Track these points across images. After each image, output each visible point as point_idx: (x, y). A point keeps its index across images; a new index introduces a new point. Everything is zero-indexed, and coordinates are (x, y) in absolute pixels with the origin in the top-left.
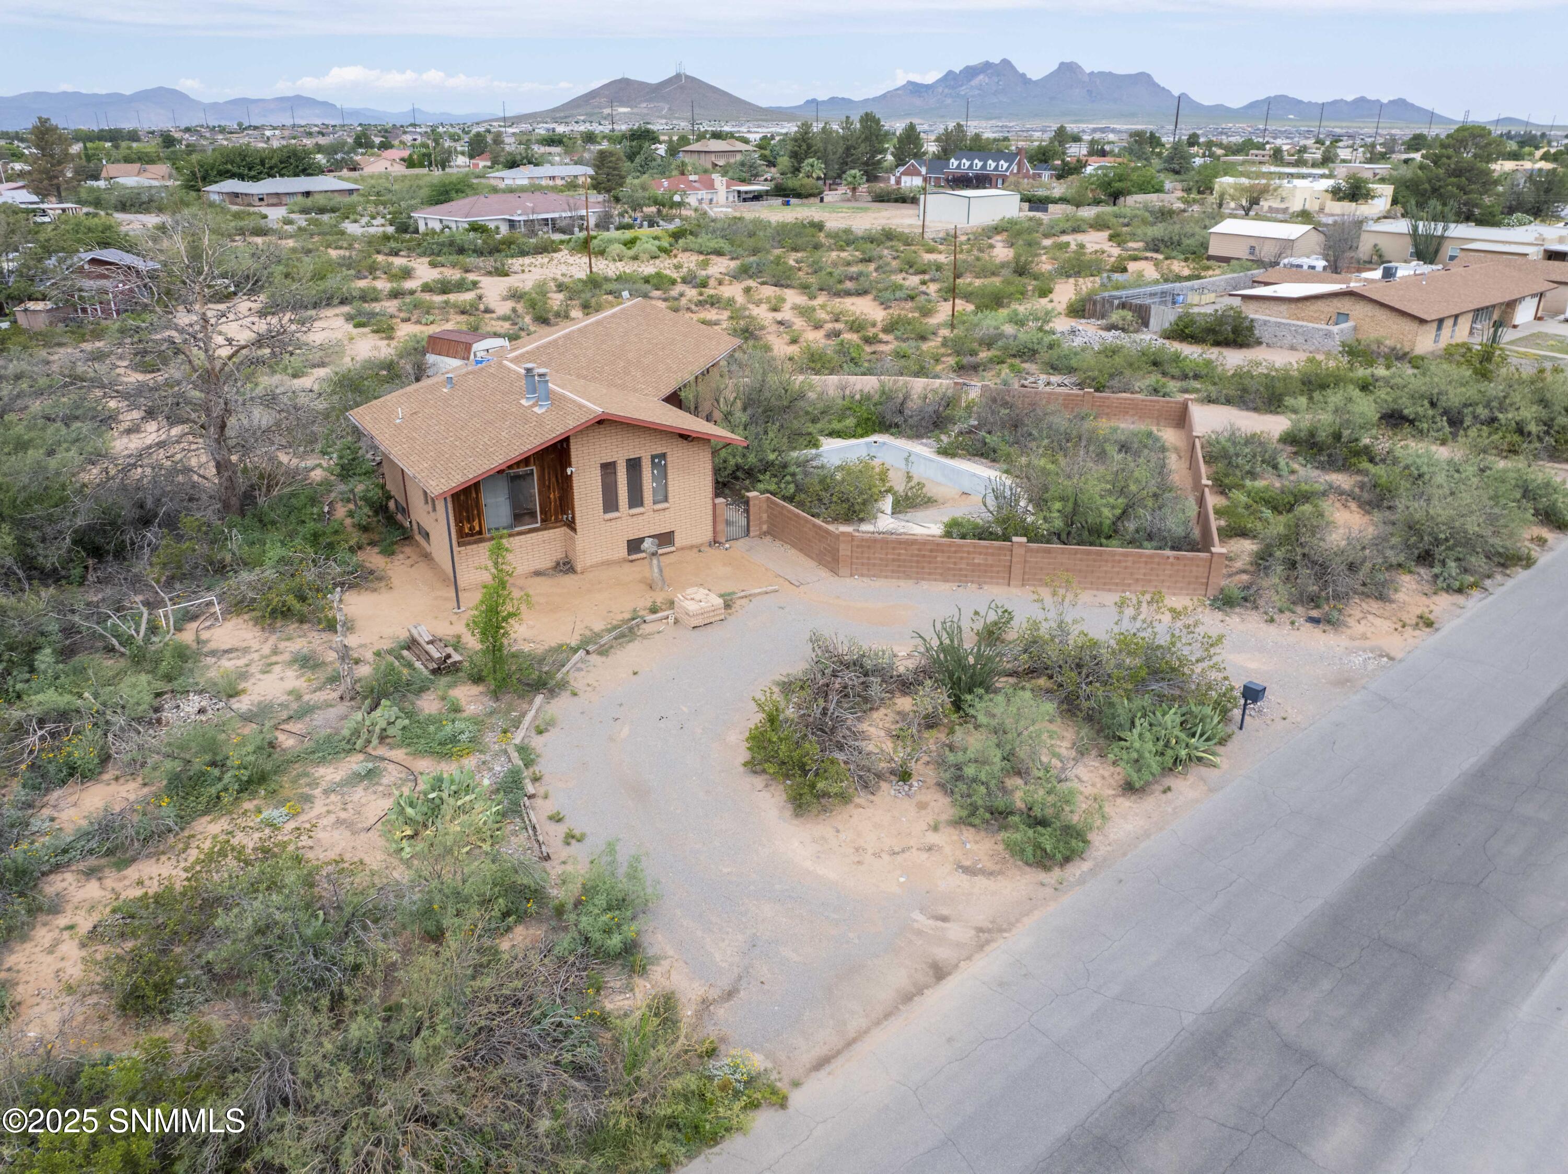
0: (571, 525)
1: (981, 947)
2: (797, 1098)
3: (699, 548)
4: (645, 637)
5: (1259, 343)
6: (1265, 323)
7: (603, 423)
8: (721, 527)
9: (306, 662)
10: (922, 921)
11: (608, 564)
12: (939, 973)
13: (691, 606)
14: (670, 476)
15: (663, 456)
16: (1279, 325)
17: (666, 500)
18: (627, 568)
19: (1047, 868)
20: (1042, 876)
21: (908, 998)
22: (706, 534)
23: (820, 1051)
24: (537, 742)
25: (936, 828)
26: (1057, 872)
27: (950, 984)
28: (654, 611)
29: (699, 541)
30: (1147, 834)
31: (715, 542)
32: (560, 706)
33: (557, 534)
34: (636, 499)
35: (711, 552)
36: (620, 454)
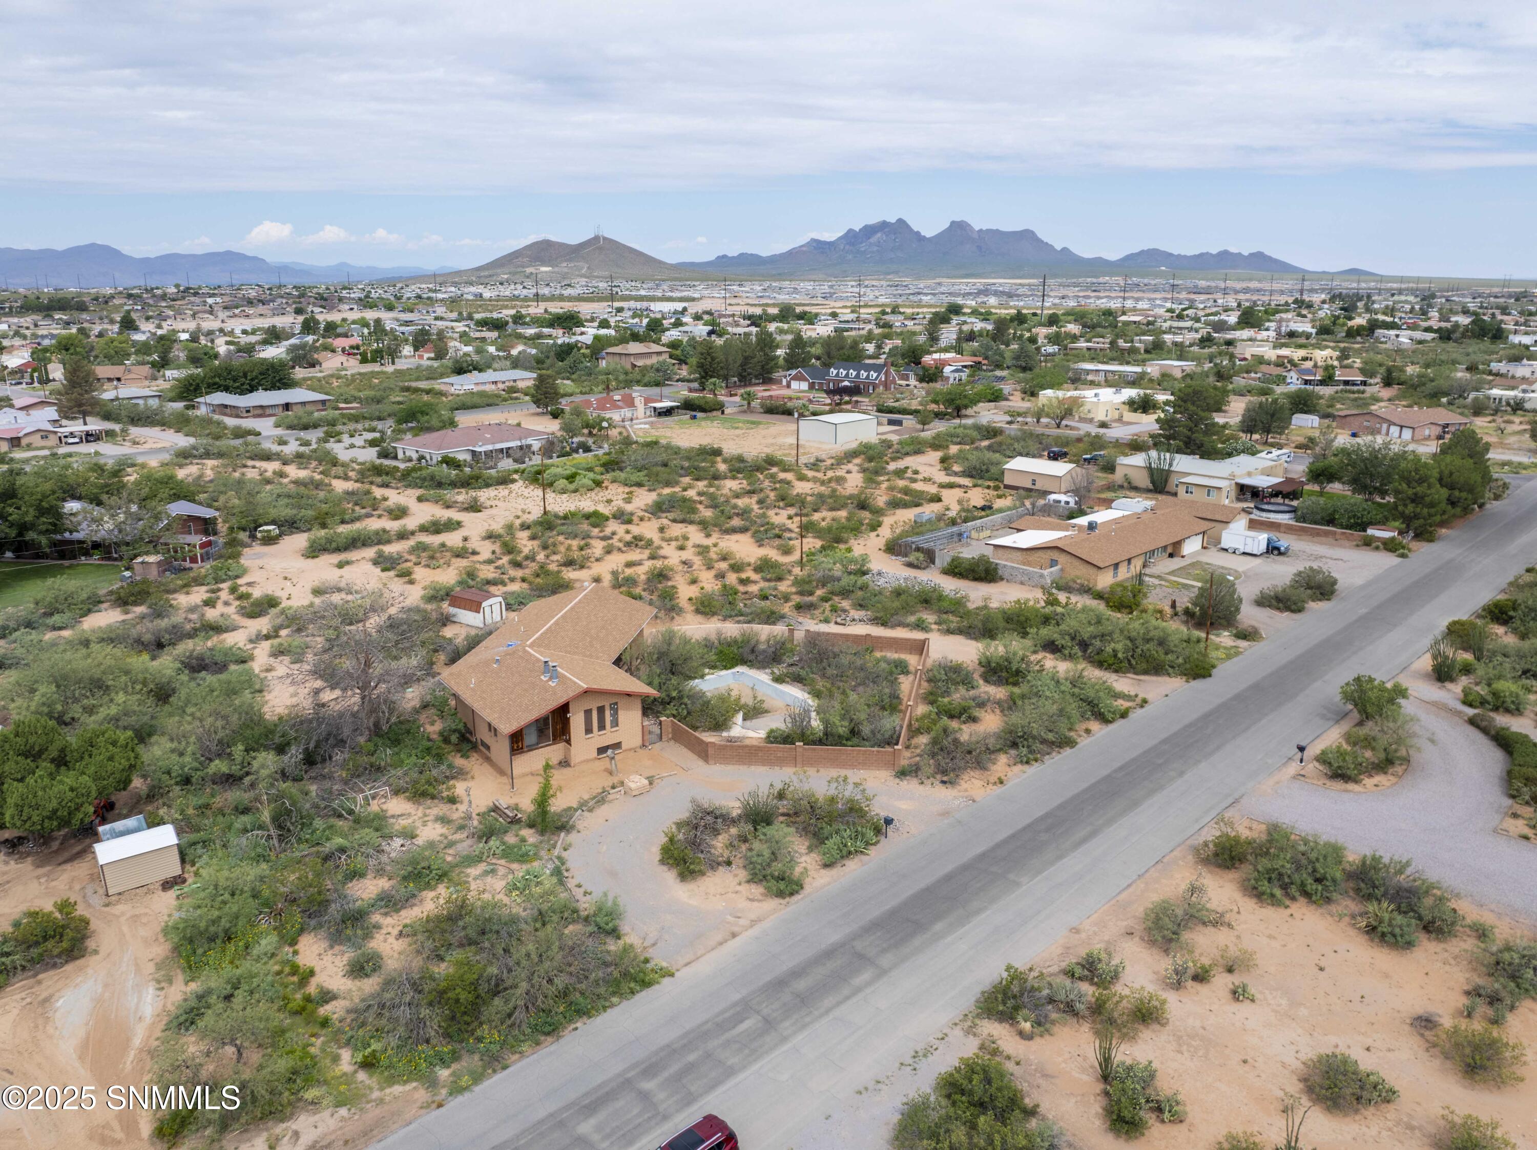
0: (568, 742)
1: (752, 926)
2: (677, 974)
3: (634, 750)
4: (610, 802)
5: (1002, 579)
6: (1005, 566)
7: (587, 692)
8: (646, 738)
9: (443, 820)
10: (730, 918)
11: (587, 761)
12: (734, 935)
13: (633, 785)
14: (620, 712)
15: (616, 704)
16: (1013, 568)
17: (617, 725)
18: (597, 763)
19: (784, 898)
20: (782, 901)
21: (721, 944)
22: (638, 741)
23: (687, 960)
24: (565, 855)
25: (740, 884)
26: (787, 899)
27: (737, 939)
28: (613, 787)
29: (633, 746)
30: (829, 884)
31: (644, 745)
32: (573, 837)
33: (561, 746)
34: (602, 727)
35: (641, 751)
36: (594, 705)
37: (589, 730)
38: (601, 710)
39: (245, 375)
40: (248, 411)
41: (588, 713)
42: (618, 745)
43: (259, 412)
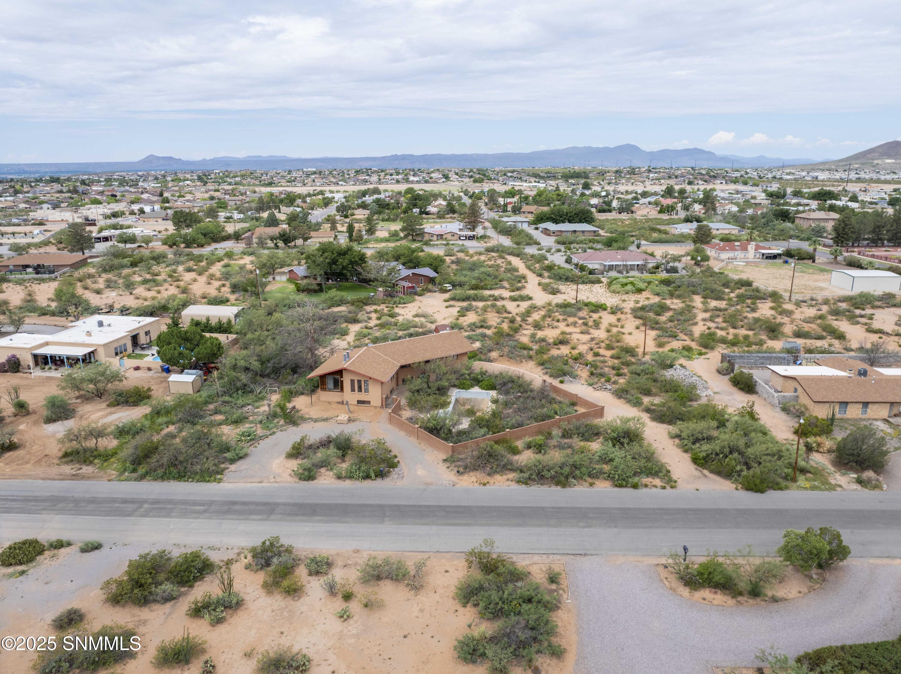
0: (342, 391)
2: (221, 484)
5: (757, 393)
7: (346, 370)
8: (383, 403)
10: (272, 477)
11: (352, 404)
13: (340, 418)
14: (370, 387)
15: (367, 382)
16: (763, 386)
17: (368, 392)
20: (297, 481)
21: (252, 482)
22: (379, 404)
23: (233, 481)
26: (300, 481)
27: (259, 484)
29: (376, 405)
30: (326, 484)
31: (381, 407)
32: (292, 428)
34: (360, 390)
35: (379, 409)
36: (356, 379)
37: (353, 390)
38: (359, 382)
39: (567, 215)
40: (554, 233)
41: (352, 381)
42: (369, 402)
43: (559, 234)
